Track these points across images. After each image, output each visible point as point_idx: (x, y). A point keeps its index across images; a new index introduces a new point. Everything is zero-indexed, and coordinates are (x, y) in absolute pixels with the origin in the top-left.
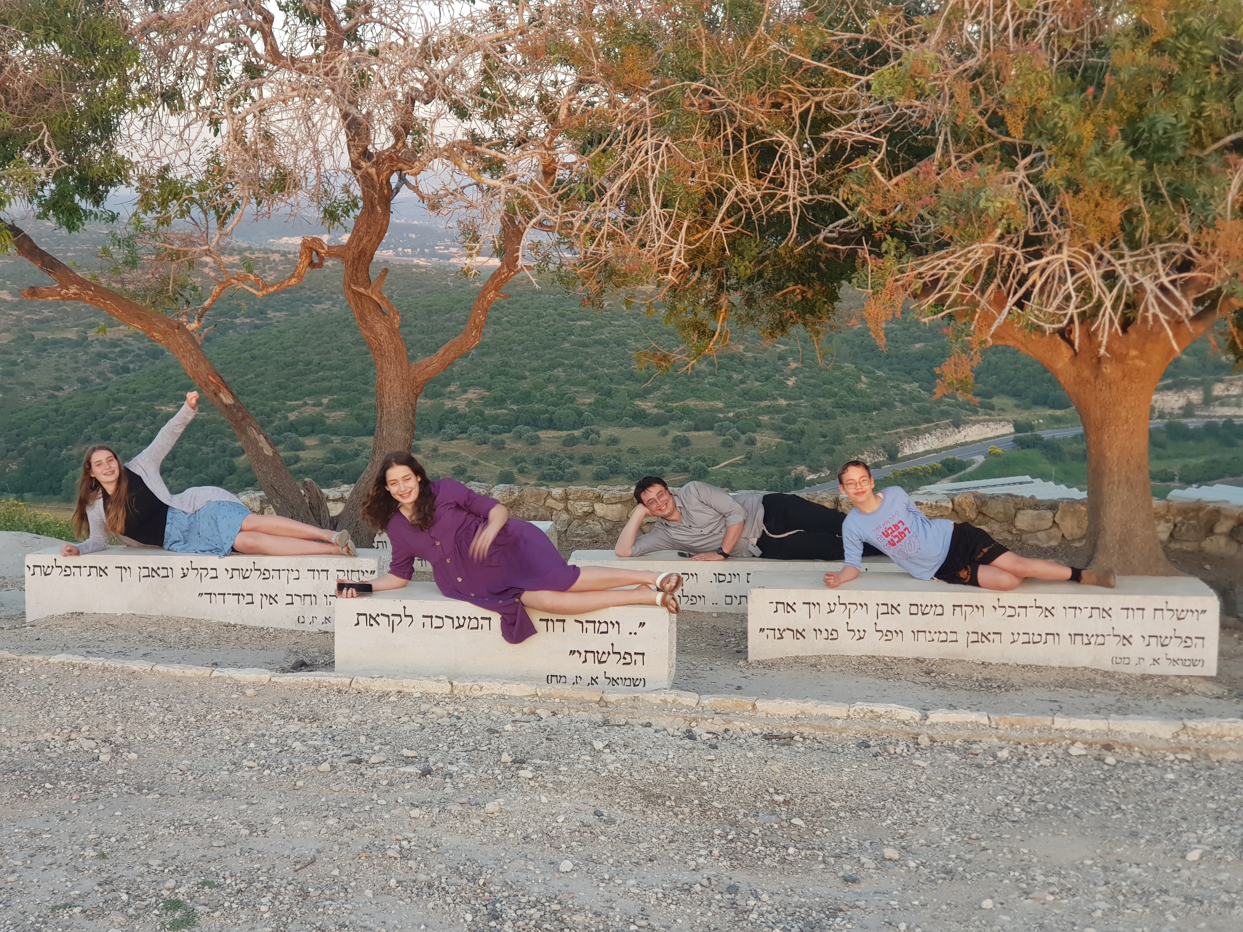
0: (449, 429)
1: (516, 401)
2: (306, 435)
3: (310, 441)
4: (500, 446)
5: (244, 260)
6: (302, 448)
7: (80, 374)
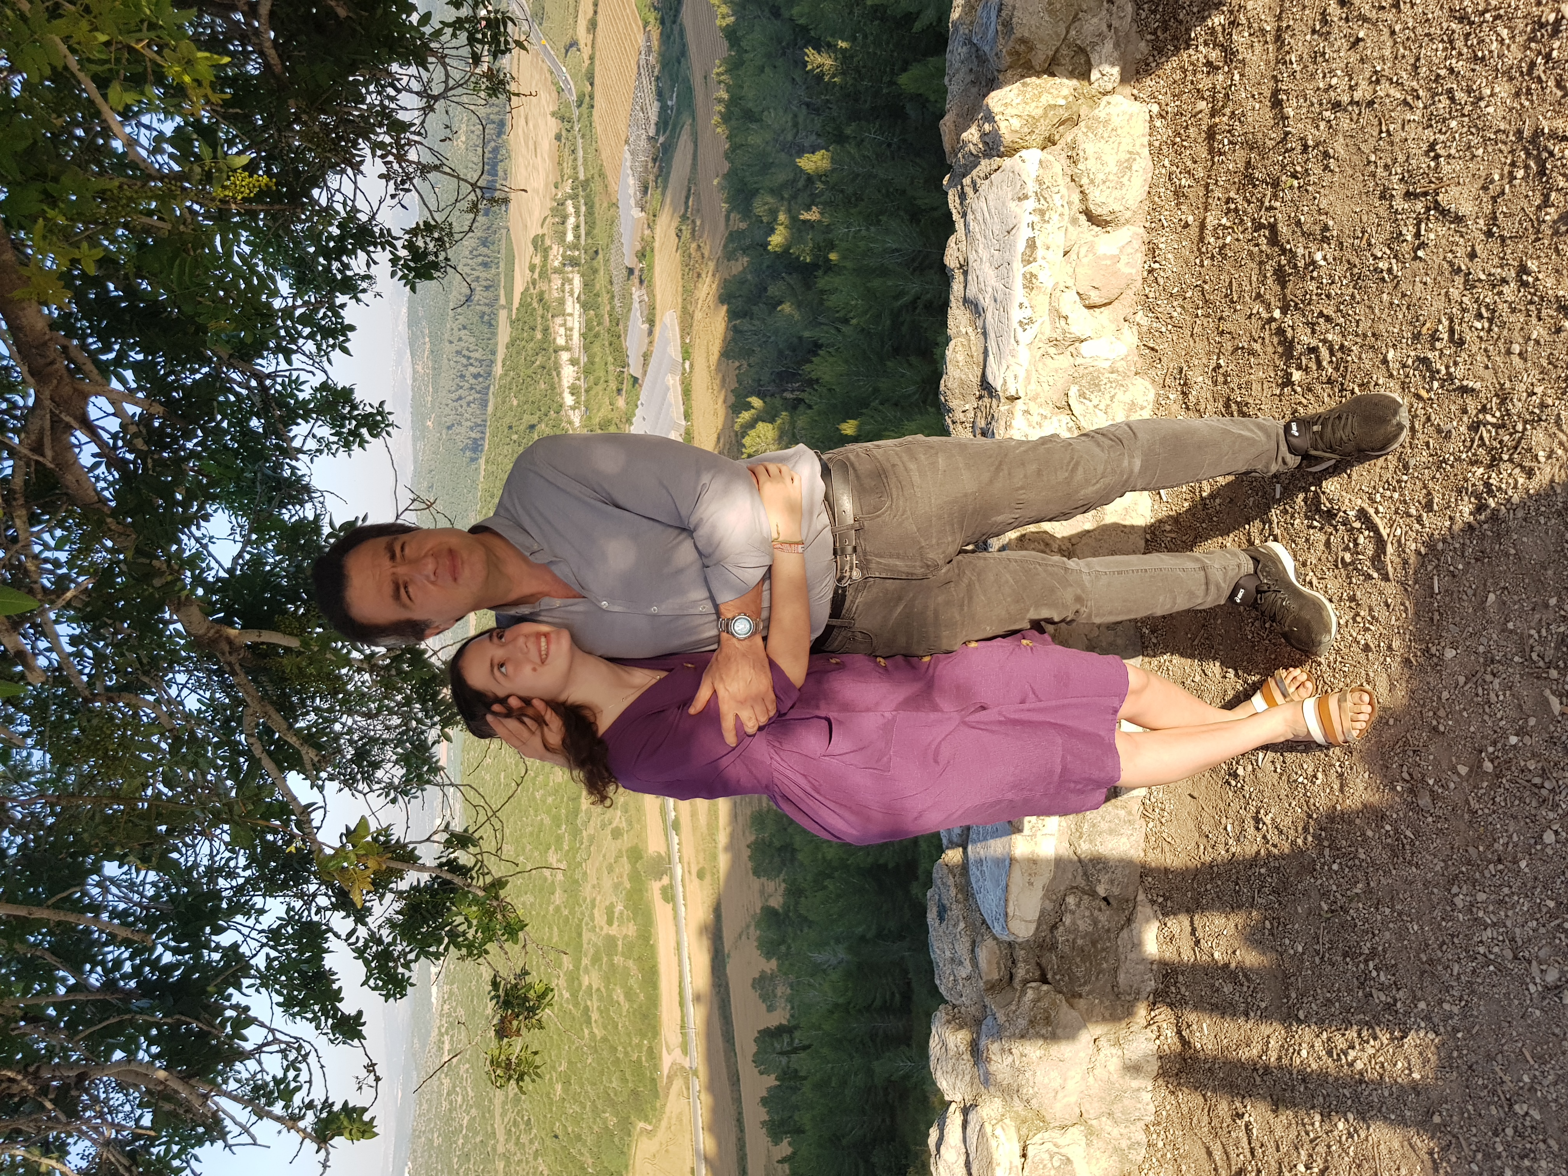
0: (578, 876)
1: (559, 826)
2: (580, 985)
3: (586, 981)
4: (592, 839)
5: (447, 1033)
6: (590, 986)
7: (531, 1159)
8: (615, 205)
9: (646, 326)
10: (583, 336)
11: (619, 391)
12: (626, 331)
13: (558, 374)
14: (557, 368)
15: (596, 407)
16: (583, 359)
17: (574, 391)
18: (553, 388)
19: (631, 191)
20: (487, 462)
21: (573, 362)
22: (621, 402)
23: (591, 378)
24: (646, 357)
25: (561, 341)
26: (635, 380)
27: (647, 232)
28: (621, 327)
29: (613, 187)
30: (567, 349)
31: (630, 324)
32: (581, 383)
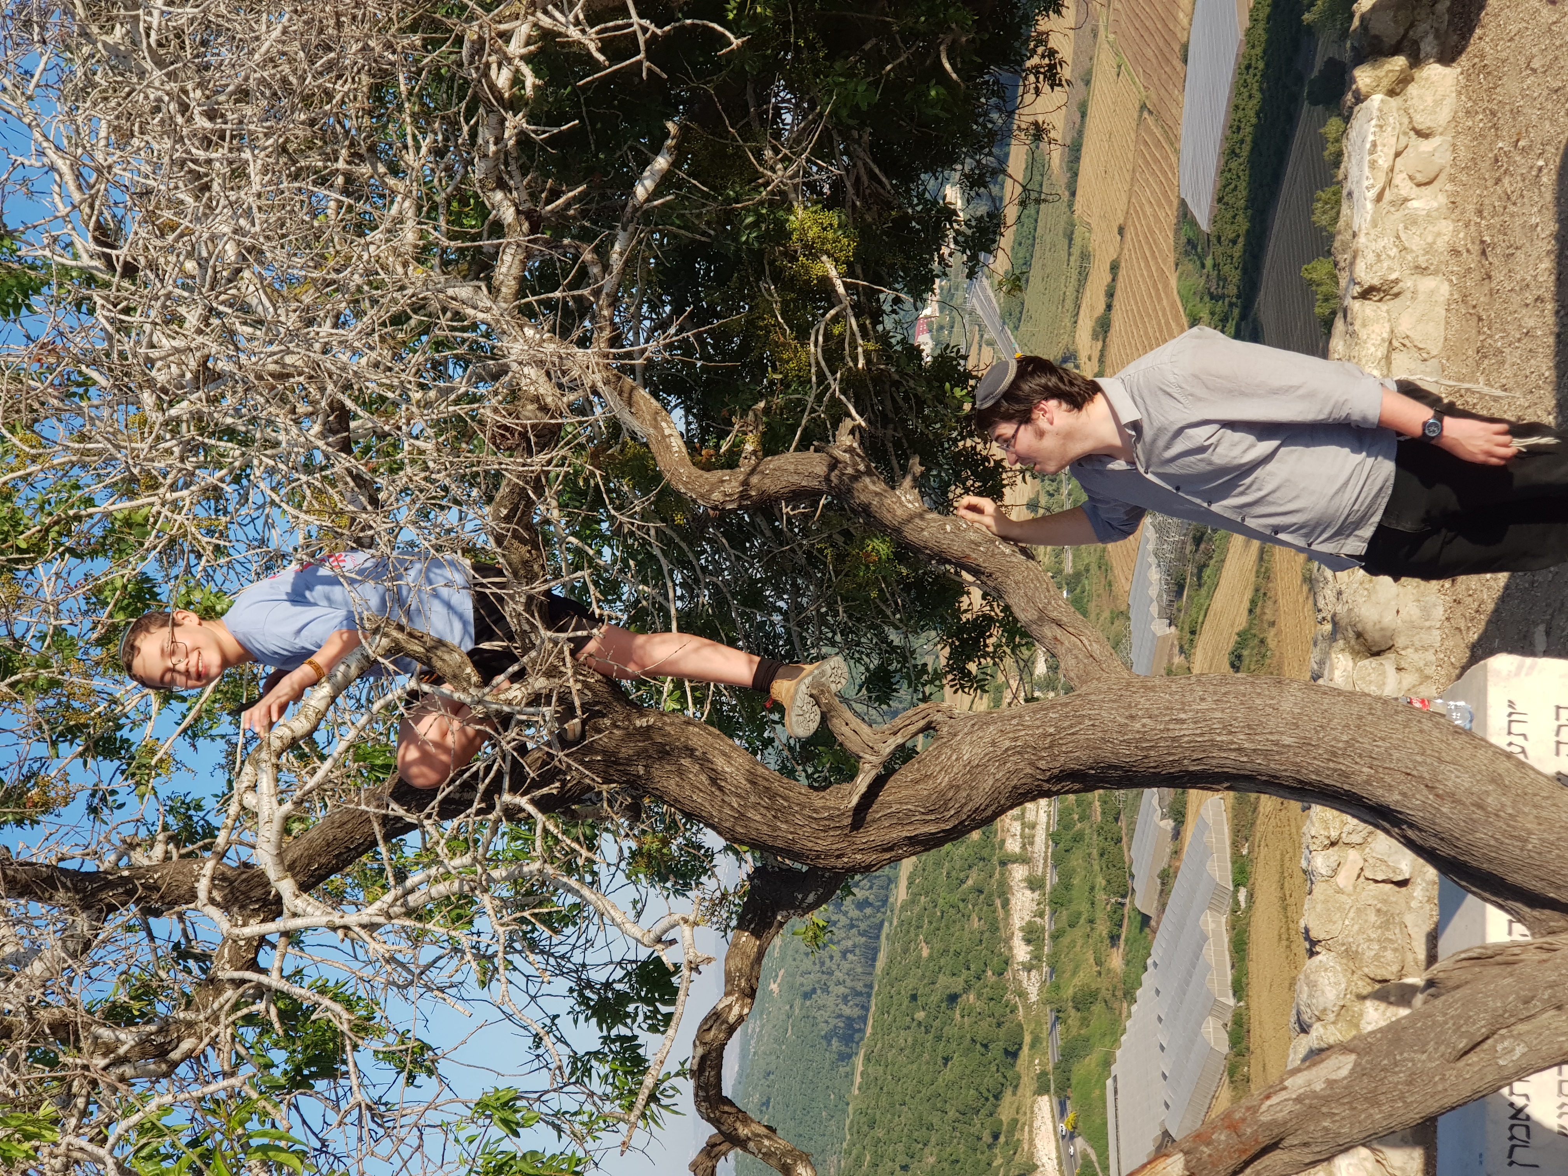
8: (1124, 615)
9: (1168, 824)
10: (1054, 838)
11: (1114, 939)
12: (1131, 831)
13: (1006, 904)
14: (1004, 892)
15: (1070, 968)
16: (1052, 879)
17: (1032, 935)
18: (994, 928)
19: (1153, 592)
20: (868, 1059)
21: (1034, 884)
22: (1116, 960)
23: (1065, 914)
24: (1166, 878)
25: (1013, 846)
26: (1145, 920)
27: (1178, 660)
28: (1123, 823)
29: (1122, 584)
30: (1024, 860)
31: (1140, 819)
32: (1046, 923)
